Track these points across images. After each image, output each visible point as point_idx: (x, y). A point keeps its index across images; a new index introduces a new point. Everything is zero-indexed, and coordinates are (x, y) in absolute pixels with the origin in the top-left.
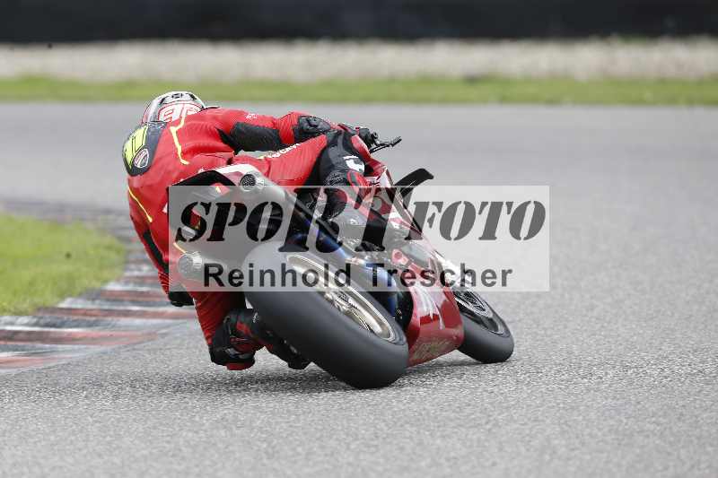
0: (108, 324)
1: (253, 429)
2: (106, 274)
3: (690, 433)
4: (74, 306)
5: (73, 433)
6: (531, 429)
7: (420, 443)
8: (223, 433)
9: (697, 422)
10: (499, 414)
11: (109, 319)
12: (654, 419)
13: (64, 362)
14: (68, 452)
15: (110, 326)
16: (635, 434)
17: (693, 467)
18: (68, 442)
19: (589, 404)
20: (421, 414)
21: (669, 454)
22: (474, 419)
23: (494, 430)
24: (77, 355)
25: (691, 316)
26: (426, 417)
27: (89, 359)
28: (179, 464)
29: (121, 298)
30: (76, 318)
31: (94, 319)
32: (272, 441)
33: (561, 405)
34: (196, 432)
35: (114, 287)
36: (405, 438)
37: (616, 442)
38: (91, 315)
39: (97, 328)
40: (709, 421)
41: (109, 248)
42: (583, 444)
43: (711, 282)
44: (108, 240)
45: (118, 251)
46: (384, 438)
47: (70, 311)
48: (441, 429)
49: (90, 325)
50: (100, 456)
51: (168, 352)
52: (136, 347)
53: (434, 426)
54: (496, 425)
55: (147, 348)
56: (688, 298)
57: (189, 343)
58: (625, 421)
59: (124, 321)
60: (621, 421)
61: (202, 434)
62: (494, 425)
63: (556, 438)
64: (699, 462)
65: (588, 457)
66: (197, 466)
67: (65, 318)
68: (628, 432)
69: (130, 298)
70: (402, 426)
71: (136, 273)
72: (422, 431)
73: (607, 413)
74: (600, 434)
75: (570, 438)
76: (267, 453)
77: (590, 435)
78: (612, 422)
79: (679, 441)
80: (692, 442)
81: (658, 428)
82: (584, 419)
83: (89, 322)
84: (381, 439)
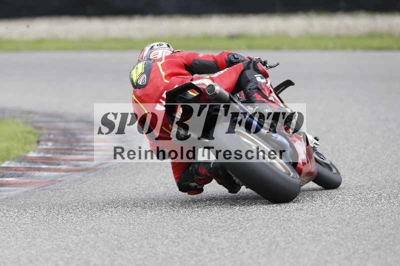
0: (29, 176)
1: (110, 233)
2: (28, 147)
3: (353, 233)
4: (10, 166)
5: (9, 237)
6: (265, 232)
7: (203, 240)
8: (93, 236)
9: (357, 227)
10: (247, 224)
11: (30, 173)
12: (333, 226)
13: (4, 197)
14: (6, 248)
15: (30, 177)
16: (322, 234)
17: (354, 252)
18: (6, 242)
19: (297, 217)
20: (203, 224)
21: (342, 245)
22: (233, 227)
23: (244, 233)
24: (12, 193)
25: (354, 168)
26: (206, 226)
27: (18, 196)
28: (68, 254)
29: (36, 161)
30: (11, 172)
31: (21, 173)
32: (120, 240)
33: (282, 218)
34: (78, 236)
35: (32, 154)
36: (195, 237)
37: (312, 239)
38: (19, 171)
39: (24, 178)
40: (364, 226)
41: (30, 132)
42: (294, 240)
43: (366, 148)
44: (29, 128)
45: (35, 134)
46: (183, 238)
47: (7, 168)
48: (214, 232)
49: (19, 176)
50: (24, 249)
51: (62, 191)
52: (44, 188)
53: (211, 231)
54: (245, 230)
55: (51, 188)
56: (352, 158)
57: (74, 186)
58: (317, 227)
59: (37, 174)
60: (315, 227)
61: (81, 237)
62: (244, 230)
63: (279, 237)
64: (358, 250)
65: (296, 247)
66: (78, 255)
67: (5, 173)
68: (318, 233)
69: (41, 161)
70: (193, 231)
71: (45, 147)
72: (204, 234)
73: (307, 222)
74: (303, 234)
75: (286, 237)
76: (117, 247)
77: (297, 234)
78: (310, 228)
79: (347, 238)
80: (354, 238)
81: (336, 230)
82: (294, 226)
83: (18, 174)
84: (181, 239)
